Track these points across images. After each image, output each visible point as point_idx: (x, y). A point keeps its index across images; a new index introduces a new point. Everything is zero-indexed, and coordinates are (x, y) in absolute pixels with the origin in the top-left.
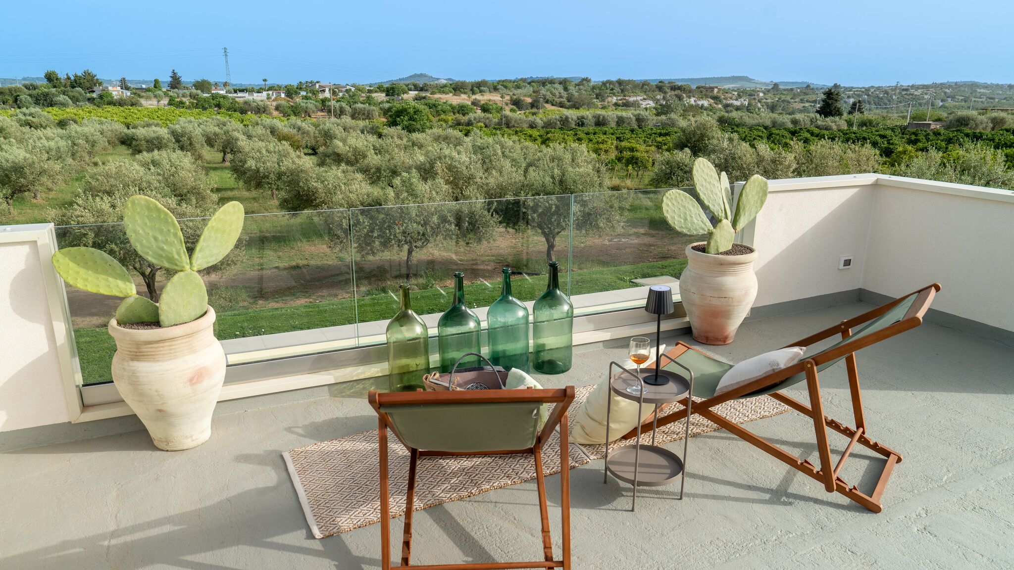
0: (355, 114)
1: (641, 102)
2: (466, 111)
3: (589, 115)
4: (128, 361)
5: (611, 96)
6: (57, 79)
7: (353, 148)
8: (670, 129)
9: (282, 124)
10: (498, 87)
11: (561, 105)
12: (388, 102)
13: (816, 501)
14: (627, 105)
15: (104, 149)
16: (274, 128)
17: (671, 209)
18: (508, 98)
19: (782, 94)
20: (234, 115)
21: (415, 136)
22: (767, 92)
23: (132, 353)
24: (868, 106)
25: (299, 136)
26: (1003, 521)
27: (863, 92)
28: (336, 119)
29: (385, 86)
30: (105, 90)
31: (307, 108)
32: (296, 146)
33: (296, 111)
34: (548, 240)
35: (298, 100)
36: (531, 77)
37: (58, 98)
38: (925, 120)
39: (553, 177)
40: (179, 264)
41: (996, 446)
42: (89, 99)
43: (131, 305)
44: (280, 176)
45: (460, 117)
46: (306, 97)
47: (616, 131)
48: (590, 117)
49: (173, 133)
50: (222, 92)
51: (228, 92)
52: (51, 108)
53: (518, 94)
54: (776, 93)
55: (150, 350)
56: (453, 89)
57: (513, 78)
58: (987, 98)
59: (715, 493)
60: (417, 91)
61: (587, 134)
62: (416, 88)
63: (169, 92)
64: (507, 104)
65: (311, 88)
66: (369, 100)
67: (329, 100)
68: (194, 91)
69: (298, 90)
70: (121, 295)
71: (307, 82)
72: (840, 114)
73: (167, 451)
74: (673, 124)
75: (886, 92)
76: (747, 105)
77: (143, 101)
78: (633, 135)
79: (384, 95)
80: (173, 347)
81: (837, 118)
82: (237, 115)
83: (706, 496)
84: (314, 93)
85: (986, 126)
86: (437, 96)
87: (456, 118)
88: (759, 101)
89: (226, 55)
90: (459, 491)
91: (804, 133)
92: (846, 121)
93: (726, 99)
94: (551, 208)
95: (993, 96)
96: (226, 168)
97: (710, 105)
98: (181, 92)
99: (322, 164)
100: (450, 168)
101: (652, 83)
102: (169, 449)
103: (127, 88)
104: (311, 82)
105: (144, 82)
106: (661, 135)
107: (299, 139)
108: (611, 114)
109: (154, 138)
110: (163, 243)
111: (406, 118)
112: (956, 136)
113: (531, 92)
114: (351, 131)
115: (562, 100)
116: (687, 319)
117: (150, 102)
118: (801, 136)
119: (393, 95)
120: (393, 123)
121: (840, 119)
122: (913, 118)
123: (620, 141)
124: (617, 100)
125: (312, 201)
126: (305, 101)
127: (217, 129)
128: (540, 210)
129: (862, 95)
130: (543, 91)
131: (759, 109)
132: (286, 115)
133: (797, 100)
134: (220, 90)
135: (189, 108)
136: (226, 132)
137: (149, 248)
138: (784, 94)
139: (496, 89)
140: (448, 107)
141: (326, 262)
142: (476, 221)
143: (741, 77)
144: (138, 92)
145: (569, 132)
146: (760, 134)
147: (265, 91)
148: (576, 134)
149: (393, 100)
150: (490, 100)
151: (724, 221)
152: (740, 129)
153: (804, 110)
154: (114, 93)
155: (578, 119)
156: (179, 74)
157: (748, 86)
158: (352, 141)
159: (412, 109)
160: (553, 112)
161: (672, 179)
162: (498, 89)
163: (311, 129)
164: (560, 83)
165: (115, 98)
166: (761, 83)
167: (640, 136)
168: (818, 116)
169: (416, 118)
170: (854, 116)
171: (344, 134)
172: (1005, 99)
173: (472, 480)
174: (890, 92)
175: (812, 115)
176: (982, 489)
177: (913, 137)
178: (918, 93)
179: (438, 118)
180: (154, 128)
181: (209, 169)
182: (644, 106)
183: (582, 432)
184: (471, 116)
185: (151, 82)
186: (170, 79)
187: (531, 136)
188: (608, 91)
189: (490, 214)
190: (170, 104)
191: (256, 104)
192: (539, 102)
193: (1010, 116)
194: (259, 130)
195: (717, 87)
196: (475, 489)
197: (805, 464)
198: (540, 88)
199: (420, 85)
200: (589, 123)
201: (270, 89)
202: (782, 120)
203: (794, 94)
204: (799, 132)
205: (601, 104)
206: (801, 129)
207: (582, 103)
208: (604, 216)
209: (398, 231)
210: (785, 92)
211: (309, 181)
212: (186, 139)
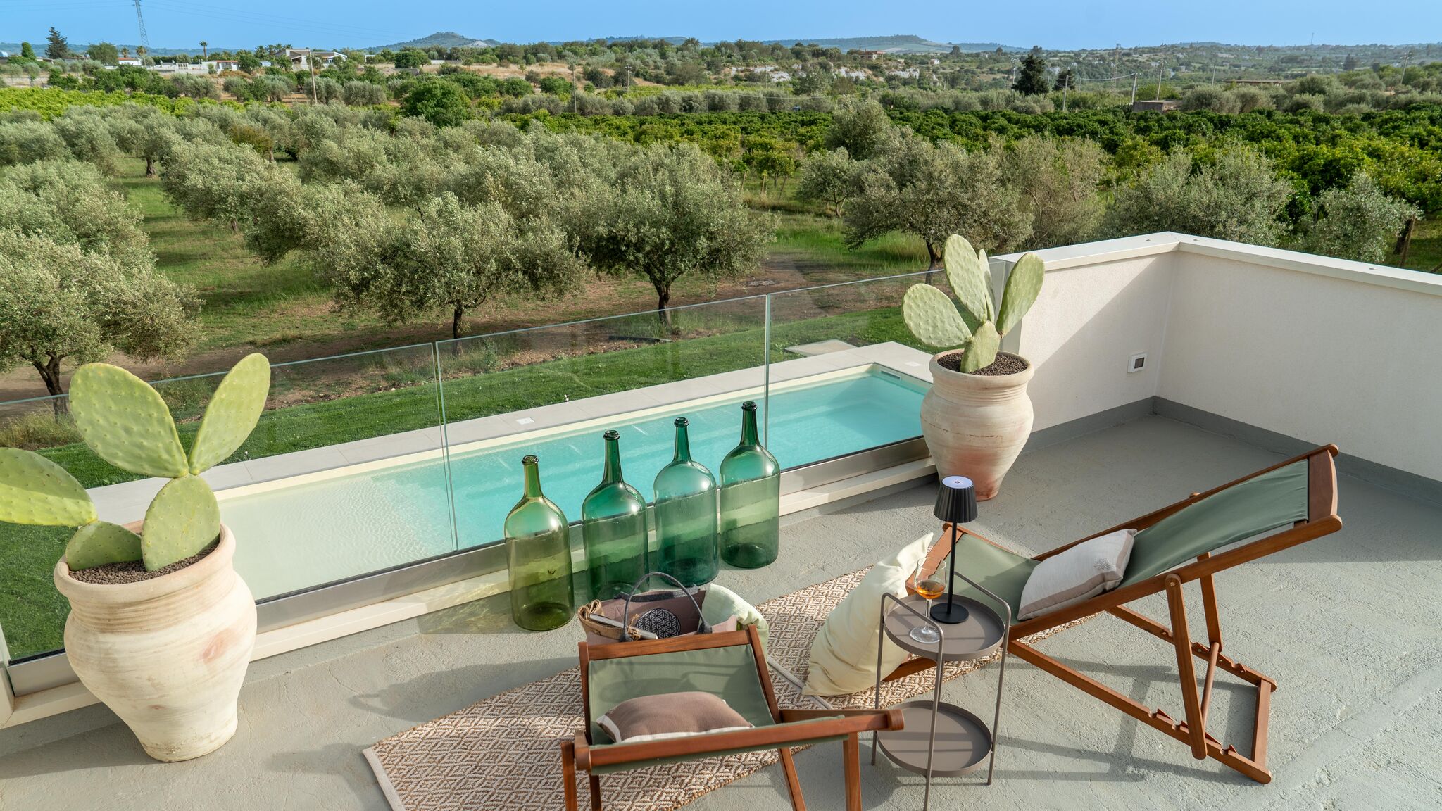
0: (350, 95)
1: (771, 74)
2: (519, 90)
3: (700, 95)
4: (94, 634)
5: (728, 66)
7: (354, 152)
8: (816, 115)
9: (237, 114)
10: (564, 53)
11: (658, 80)
12: (400, 77)
13: (1178, 770)
14: (751, 78)
16: (226, 121)
17: (915, 313)
18: (579, 69)
19: (964, 61)
20: (158, 100)
21: (447, 131)
22: (943, 58)
23: (101, 622)
24: (1078, 78)
25: (267, 133)
26: (1431, 781)
27: (1072, 58)
28: (322, 105)
29: (395, 52)
31: (274, 87)
32: (262, 148)
33: (257, 92)
34: (659, 290)
35: (259, 75)
36: (612, 38)
38: (1155, 98)
39: (663, 197)
40: (170, 467)
41: (1390, 653)
43: (90, 538)
44: (243, 198)
45: (510, 98)
46: (271, 70)
47: (740, 119)
48: (701, 97)
49: (63, 132)
50: (137, 63)
51: (146, 62)
53: (594, 64)
54: (956, 60)
55: (133, 614)
56: (498, 56)
57: (584, 39)
58: (1231, 65)
59: (1033, 768)
60: (443, 59)
61: (700, 123)
62: (441, 55)
63: (49, 64)
64: (579, 79)
65: (279, 57)
66: (370, 75)
67: (309, 75)
68: (91, 62)
69: (257, 59)
70: (71, 524)
71: (271, 47)
72: (1045, 91)
73: (170, 762)
74: (818, 106)
75: (1102, 58)
76: (917, 77)
78: (764, 125)
79: (392, 66)
80: (172, 606)
81: (1041, 97)
82: (163, 98)
83: (1022, 775)
84: (284, 64)
85: (1234, 106)
86: (474, 67)
87: (505, 101)
88: (934, 72)
90: (658, 799)
91: (998, 119)
92: (1053, 99)
93: (889, 68)
94: (663, 244)
95: (1239, 63)
96: (153, 184)
97: (868, 77)
98: (68, 63)
99: (306, 178)
100: (507, 184)
101: (785, 47)
102: (172, 759)
104: (278, 47)
106: (803, 124)
107: (267, 138)
108: (731, 93)
109: (31, 141)
110: (142, 436)
111: (432, 103)
112: (1197, 121)
113: (613, 61)
114: (348, 124)
115: (659, 71)
116: (930, 462)
117: (18, 80)
118: (994, 123)
119: (407, 66)
120: (412, 111)
121: (1045, 97)
122: (1140, 95)
123: (747, 133)
124: (737, 71)
125: (299, 239)
126: (271, 76)
127: (133, 124)
128: (648, 248)
129: (1070, 63)
130: (631, 59)
131: (935, 83)
132: (242, 98)
133: (985, 70)
134: (132, 59)
135: (83, 88)
136: (150, 129)
137: (117, 447)
138: (968, 62)
139: (561, 56)
140: (492, 84)
141: (327, 332)
142: (555, 265)
143: (909, 36)
145: (673, 121)
146: (939, 120)
147: (205, 60)
148: (684, 124)
149: (408, 74)
150: (553, 73)
151: (987, 323)
152: (911, 114)
153: (995, 84)
155: (684, 100)
156: (62, 35)
157: (919, 50)
158: (352, 143)
159: (438, 89)
160: (644, 91)
161: (826, 191)
162: (564, 56)
163: (284, 122)
164: (655, 47)
166: (935, 46)
167: (774, 125)
168: (1017, 93)
169: (446, 103)
170: (1063, 93)
171: (337, 130)
172: (1254, 67)
173: (674, 777)
174: (1107, 57)
175: (1008, 92)
176: (1390, 729)
177: (1142, 124)
178: (1143, 58)
179: (478, 101)
180: (29, 123)
181: (126, 186)
182: (775, 80)
183: (824, 679)
184: (528, 97)
185: (16, 46)
186: (49, 43)
187: (618, 128)
188: (724, 58)
189: (574, 254)
190: (51, 82)
191: (192, 82)
192: (625, 75)
193: (1263, 92)
194: (202, 125)
195: (876, 52)
196: (682, 795)
197: (1159, 716)
198: (626, 54)
199: (449, 52)
200: (700, 107)
201: (212, 58)
202: (967, 99)
203: (981, 62)
204: (992, 118)
205: (715, 78)
206: (994, 113)
207: (687, 77)
208: (739, 253)
209: (437, 284)
210: (968, 59)
211: (293, 208)
212: (84, 141)
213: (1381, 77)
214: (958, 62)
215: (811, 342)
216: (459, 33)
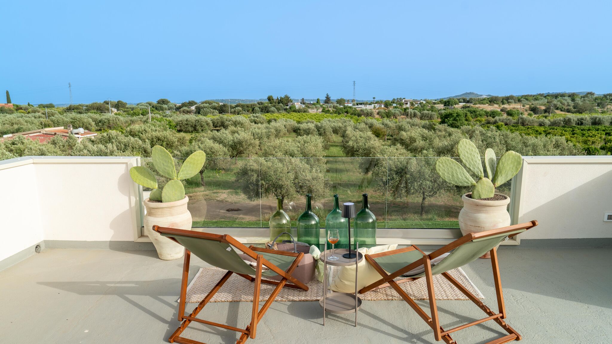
0: (422, 116)
2: (496, 115)
6: (272, 99)
7: (411, 136)
9: (377, 122)
10: (521, 100)
11: (568, 111)
12: (444, 109)
15: (285, 134)
16: (372, 125)
17: (442, 169)
18: (528, 106)
20: (354, 117)
25: (385, 129)
28: (409, 119)
29: (444, 100)
30: (293, 104)
31: (395, 113)
32: (383, 135)
33: (388, 115)
35: (391, 108)
36: (547, 93)
37: (271, 109)
40: (172, 176)
42: (285, 109)
44: (364, 150)
45: (490, 118)
46: (396, 107)
47: (607, 129)
48: (588, 118)
49: (317, 126)
50: (350, 105)
51: (354, 105)
52: (267, 114)
53: (535, 104)
56: (490, 101)
60: (465, 103)
61: (583, 130)
62: (465, 101)
63: (323, 105)
64: (526, 111)
65: (399, 102)
66: (432, 109)
67: (409, 109)
68: (336, 104)
69: (392, 103)
71: (398, 99)
73: (163, 260)
77: (310, 110)
79: (443, 105)
82: (356, 117)
84: (401, 105)
86: (477, 106)
87: (488, 119)
89: (354, 85)
96: (339, 145)
98: (329, 105)
103: (304, 104)
104: (400, 99)
105: (312, 100)
108: (608, 117)
109: (307, 129)
110: (166, 166)
111: (451, 119)
113: (545, 103)
115: (569, 107)
117: (313, 111)
119: (448, 105)
120: (443, 122)
126: (395, 109)
127: (341, 125)
130: (555, 102)
132: (382, 117)
134: (350, 103)
135: (331, 113)
136: (345, 127)
137: (161, 168)
139: (519, 101)
140: (484, 113)
144: (308, 105)
145: (568, 129)
147: (373, 104)
148: (573, 130)
149: (448, 108)
150: (514, 108)
151: (485, 179)
154: (297, 106)
155: (578, 120)
156: (330, 96)
158: (412, 132)
159: (455, 114)
160: (560, 116)
162: (521, 101)
163: (393, 125)
164: (569, 96)
165: (297, 108)
169: (457, 119)
171: (410, 128)
179: (476, 119)
180: (310, 124)
184: (498, 118)
185: (315, 100)
186: (325, 98)
187: (537, 131)
188: (608, 101)
190: (323, 111)
191: (367, 111)
192: (551, 109)
198: (553, 100)
199: (468, 99)
200: (587, 123)
201: (376, 103)
205: (601, 110)
207: (585, 109)
209: (416, 185)
211: (376, 154)
212: (322, 130)
216: (476, 92)
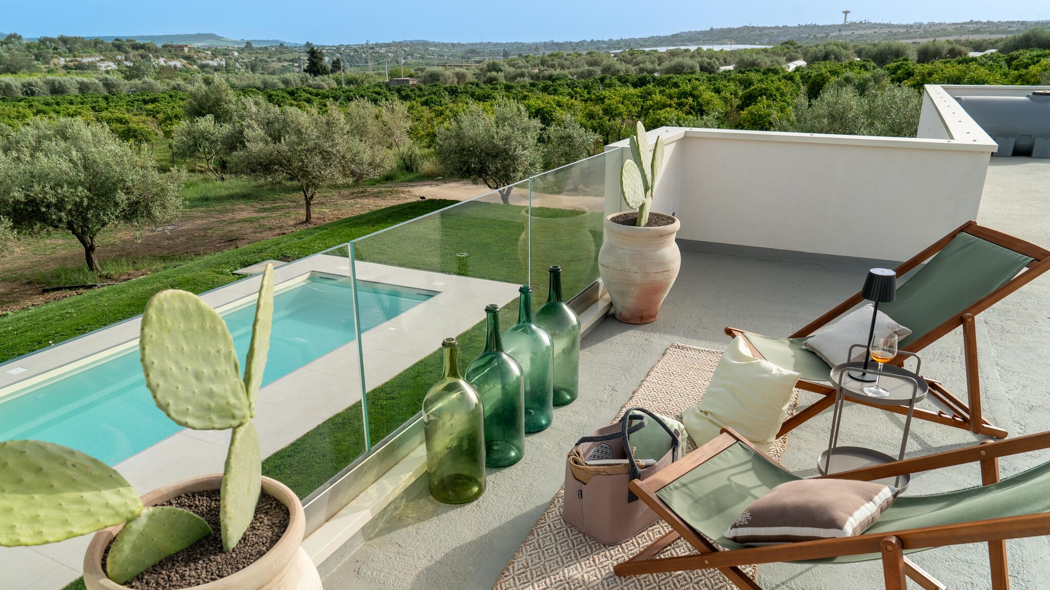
1: (98, 64)
3: (39, 80)
5: (56, 57)
14: (80, 67)
19: (257, 53)
22: (241, 51)
24: (344, 64)
27: (335, 50)
38: (401, 77)
39: (72, 162)
47: (85, 100)
48: (40, 83)
54: (251, 52)
58: (438, 55)
61: (47, 104)
72: (327, 73)
75: (356, 51)
76: (224, 65)
78: (110, 104)
81: (325, 77)
85: (454, 80)
88: (236, 61)
91: (302, 93)
92: (334, 79)
93: (200, 59)
94: (82, 202)
95: (443, 54)
97: (184, 66)
101: (106, 41)
106: (145, 102)
108: (66, 79)
110: (211, 380)
112: (438, 90)
118: (300, 96)
121: (328, 77)
122: (391, 75)
123: (96, 111)
124: (66, 61)
128: (69, 207)
129: (334, 54)
131: (238, 69)
133: (274, 59)
138: (260, 54)
143: (208, 34)
145: (20, 103)
148: (32, 105)
153: (287, 69)
155: (24, 86)
157: (220, 45)
166: (232, 42)
167: (119, 104)
168: (308, 75)
170: (340, 74)
172: (452, 56)
174: (358, 50)
175: (301, 75)
178: (383, 50)
182: (103, 69)
188: (50, 50)
195: (186, 46)
200: (41, 91)
202: (271, 80)
203: (270, 54)
204: (297, 93)
205: (45, 68)
206: (297, 89)
207: (18, 66)
208: (158, 203)
210: (260, 51)
213: (527, 62)
214: (252, 53)
215: (250, 265)
